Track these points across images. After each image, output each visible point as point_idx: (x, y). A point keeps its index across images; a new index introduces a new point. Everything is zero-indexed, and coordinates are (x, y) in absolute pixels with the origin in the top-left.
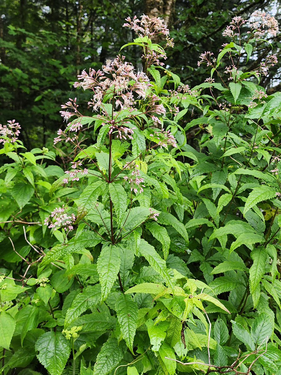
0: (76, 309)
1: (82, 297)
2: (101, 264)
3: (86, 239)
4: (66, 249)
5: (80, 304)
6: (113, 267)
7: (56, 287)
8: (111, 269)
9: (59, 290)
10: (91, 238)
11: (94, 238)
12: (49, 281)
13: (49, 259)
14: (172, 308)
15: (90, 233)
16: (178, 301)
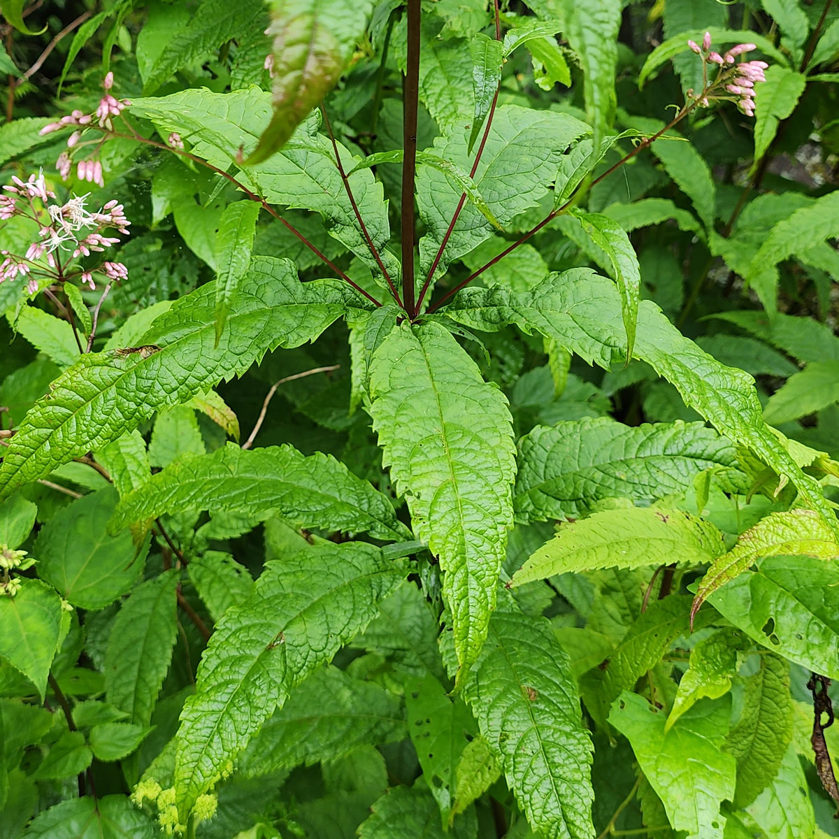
0: (225, 698)
1: (249, 627)
2: (401, 433)
3: (254, 306)
4: (144, 373)
5: (244, 670)
6: (475, 446)
7: (69, 585)
8: (468, 459)
9: (86, 596)
10: (286, 297)
11: (299, 296)
12: (32, 562)
13: (47, 447)
14: (769, 628)
15: (268, 269)
16: (792, 584)
